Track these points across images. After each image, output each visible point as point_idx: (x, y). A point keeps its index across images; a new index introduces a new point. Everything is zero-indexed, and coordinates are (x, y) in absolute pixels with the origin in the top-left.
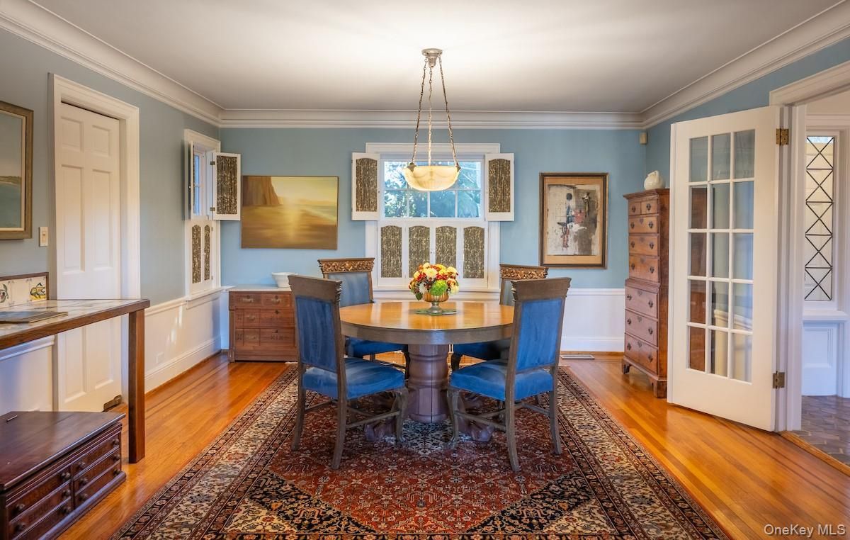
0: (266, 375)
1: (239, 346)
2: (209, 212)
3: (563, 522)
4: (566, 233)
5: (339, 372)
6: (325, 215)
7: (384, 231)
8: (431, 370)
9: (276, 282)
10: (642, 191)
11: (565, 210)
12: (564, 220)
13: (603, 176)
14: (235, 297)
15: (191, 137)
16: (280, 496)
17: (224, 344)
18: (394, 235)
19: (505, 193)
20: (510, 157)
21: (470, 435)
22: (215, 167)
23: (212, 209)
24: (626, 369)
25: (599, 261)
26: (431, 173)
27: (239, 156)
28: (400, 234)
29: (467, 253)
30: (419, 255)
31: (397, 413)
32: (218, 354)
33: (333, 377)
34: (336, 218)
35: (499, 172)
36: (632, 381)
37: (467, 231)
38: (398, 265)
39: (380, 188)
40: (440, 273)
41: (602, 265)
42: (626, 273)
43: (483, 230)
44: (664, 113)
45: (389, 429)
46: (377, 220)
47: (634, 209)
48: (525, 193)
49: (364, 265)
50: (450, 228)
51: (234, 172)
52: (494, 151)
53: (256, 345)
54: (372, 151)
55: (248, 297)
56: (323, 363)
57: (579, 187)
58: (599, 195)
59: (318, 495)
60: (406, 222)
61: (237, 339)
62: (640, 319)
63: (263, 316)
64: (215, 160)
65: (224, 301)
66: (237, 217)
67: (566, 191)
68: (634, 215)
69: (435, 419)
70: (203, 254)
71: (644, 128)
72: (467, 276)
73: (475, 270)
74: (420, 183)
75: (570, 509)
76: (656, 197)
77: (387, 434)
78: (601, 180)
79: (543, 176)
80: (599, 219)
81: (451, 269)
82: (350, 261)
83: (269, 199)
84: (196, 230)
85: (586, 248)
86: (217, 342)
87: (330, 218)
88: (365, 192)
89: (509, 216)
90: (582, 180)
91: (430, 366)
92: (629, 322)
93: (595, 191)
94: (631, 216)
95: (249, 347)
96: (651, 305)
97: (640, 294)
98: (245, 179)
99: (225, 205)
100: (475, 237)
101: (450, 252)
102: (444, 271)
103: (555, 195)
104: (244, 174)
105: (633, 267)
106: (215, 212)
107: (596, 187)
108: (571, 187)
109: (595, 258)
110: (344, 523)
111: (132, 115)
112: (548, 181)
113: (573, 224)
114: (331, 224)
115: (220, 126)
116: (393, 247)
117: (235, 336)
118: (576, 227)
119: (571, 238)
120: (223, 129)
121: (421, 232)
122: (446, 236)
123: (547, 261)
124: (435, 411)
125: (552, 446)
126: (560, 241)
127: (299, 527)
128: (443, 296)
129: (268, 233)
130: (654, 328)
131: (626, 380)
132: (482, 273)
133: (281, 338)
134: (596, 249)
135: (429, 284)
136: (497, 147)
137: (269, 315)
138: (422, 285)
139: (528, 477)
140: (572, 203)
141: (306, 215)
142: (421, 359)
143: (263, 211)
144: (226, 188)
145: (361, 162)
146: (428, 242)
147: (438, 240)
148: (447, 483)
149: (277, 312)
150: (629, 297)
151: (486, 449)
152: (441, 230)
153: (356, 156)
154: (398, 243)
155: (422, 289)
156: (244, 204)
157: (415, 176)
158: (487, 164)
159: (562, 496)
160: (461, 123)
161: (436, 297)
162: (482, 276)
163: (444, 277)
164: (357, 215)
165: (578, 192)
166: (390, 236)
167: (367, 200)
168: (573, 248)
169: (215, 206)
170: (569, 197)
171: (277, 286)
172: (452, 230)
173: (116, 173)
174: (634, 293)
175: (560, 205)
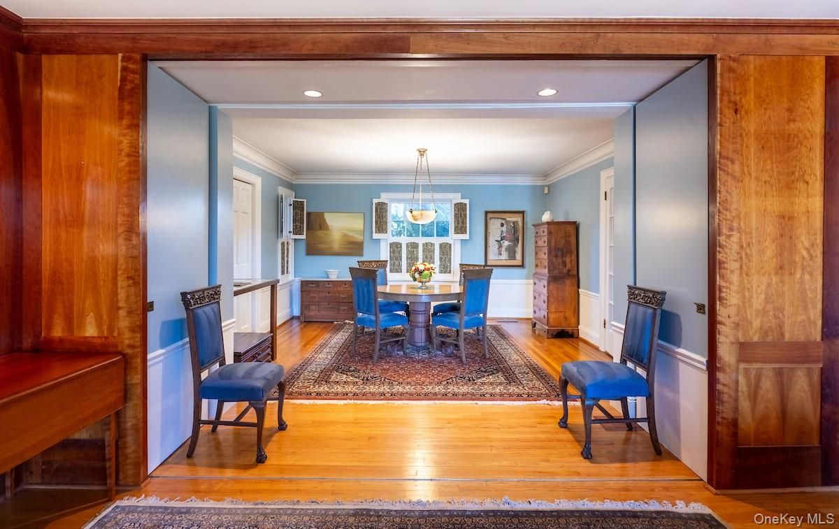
0: (324, 328)
1: (306, 312)
2: (288, 234)
3: (484, 379)
4: (500, 246)
5: (376, 315)
6: (356, 236)
7: (391, 245)
8: (421, 319)
9: (327, 274)
10: (540, 222)
11: (500, 233)
12: (499, 239)
13: (523, 212)
14: (304, 284)
15: (282, 191)
16: (350, 371)
17: (297, 312)
18: (397, 248)
19: (464, 222)
20: (466, 201)
21: (441, 351)
22: (292, 207)
23: (290, 232)
24: (534, 325)
25: (520, 264)
26: (422, 215)
27: (305, 201)
28: (401, 247)
29: (441, 259)
30: (412, 258)
31: (404, 338)
32: (293, 318)
33: (373, 318)
34: (362, 238)
35: (460, 209)
36: (537, 332)
37: (441, 245)
38: (400, 265)
39: (390, 219)
40: (426, 267)
41: (522, 266)
42: (533, 270)
43: (450, 245)
44: (556, 176)
45: (400, 348)
46: (387, 239)
47: (537, 233)
48: (476, 223)
49: (383, 264)
50: (431, 244)
51: (302, 210)
52: (457, 198)
53: (317, 312)
54: (384, 197)
55: (312, 284)
56: (368, 311)
57: (508, 219)
58: (520, 224)
59: (368, 371)
60: (404, 240)
61: (305, 309)
62: (539, 295)
63: (321, 295)
64: (292, 203)
65: (297, 287)
66: (304, 237)
67: (501, 221)
68: (537, 235)
69: (423, 344)
70: (286, 258)
71: (547, 184)
72: (441, 272)
73: (445, 268)
74: (416, 220)
75: (488, 375)
76: (546, 226)
77: (398, 350)
78: (521, 215)
79: (487, 213)
80: (520, 238)
81: (432, 265)
82: (375, 261)
83: (323, 226)
84: (283, 244)
85: (512, 255)
86: (292, 310)
87: (359, 238)
88: (380, 221)
89: (466, 236)
90: (511, 215)
91: (420, 316)
92: (535, 298)
93: (517, 222)
94: (536, 237)
95: (312, 313)
96: (544, 287)
97: (540, 281)
98: (308, 214)
99: (297, 230)
100: (446, 249)
101: (431, 258)
102: (428, 266)
103: (494, 224)
104: (309, 211)
105: (537, 266)
106: (292, 234)
107: (518, 219)
108: (503, 219)
109: (518, 261)
110: (383, 379)
111: (258, 181)
112: (490, 215)
113: (504, 241)
114: (360, 241)
115: (294, 183)
116: (397, 255)
117: (304, 307)
118: (506, 243)
119: (503, 249)
120: (295, 184)
121: (414, 246)
122: (428, 248)
123: (489, 263)
124: (423, 340)
125: (484, 355)
126: (497, 251)
127: (363, 380)
128: (428, 279)
129: (322, 246)
130: (546, 300)
131: (534, 332)
132: (450, 271)
133: (331, 308)
134: (519, 256)
135: (420, 273)
136: (459, 195)
137: (324, 295)
138: (416, 274)
139: (470, 366)
140: (504, 229)
141: (345, 235)
142: (416, 312)
143: (320, 233)
144: (297, 220)
145: (378, 204)
146: (417, 252)
147: (424, 251)
148: (430, 367)
149: (329, 293)
150: (535, 284)
151: (450, 356)
152: (426, 245)
153: (375, 201)
154: (400, 252)
155: (417, 275)
156: (307, 229)
157: (413, 216)
158: (453, 205)
159: (486, 372)
160: (436, 181)
161: (424, 280)
162: (450, 272)
163: (428, 269)
164: (376, 236)
165: (508, 222)
166: (395, 248)
167: (381, 227)
168: (505, 255)
169: (292, 230)
170: (502, 225)
171: (328, 277)
172: (432, 245)
173: (250, 213)
174: (537, 282)
175: (496, 229)
